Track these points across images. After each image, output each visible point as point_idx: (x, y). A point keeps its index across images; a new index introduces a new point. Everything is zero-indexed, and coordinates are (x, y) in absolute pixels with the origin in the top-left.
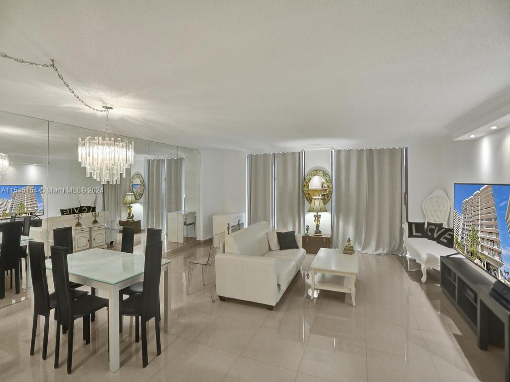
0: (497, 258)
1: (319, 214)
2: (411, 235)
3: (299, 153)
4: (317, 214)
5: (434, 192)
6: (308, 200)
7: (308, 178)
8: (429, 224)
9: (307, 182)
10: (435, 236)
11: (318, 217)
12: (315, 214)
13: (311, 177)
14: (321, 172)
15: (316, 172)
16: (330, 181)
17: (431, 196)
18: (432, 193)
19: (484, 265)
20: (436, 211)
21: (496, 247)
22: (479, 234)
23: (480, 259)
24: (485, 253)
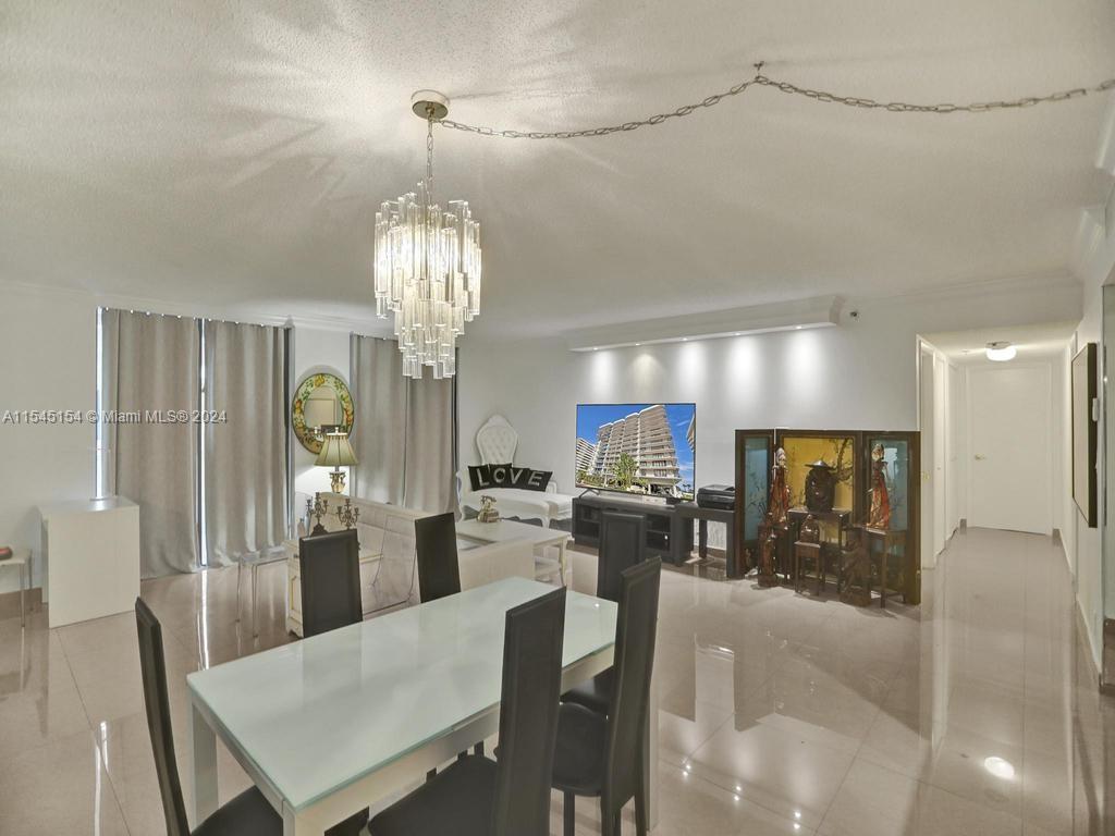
0: (671, 476)
1: (342, 469)
2: (476, 486)
3: (276, 329)
4: (337, 470)
5: (491, 420)
6: (302, 442)
7: (302, 390)
8: (493, 467)
9: (300, 401)
10: (514, 480)
11: (336, 477)
12: (332, 469)
13: (310, 389)
14: (332, 380)
15: (321, 376)
16: (348, 399)
17: (487, 425)
18: (487, 421)
19: (647, 489)
20: (498, 447)
21: (669, 466)
22: (638, 459)
23: (638, 484)
24: (647, 476)
